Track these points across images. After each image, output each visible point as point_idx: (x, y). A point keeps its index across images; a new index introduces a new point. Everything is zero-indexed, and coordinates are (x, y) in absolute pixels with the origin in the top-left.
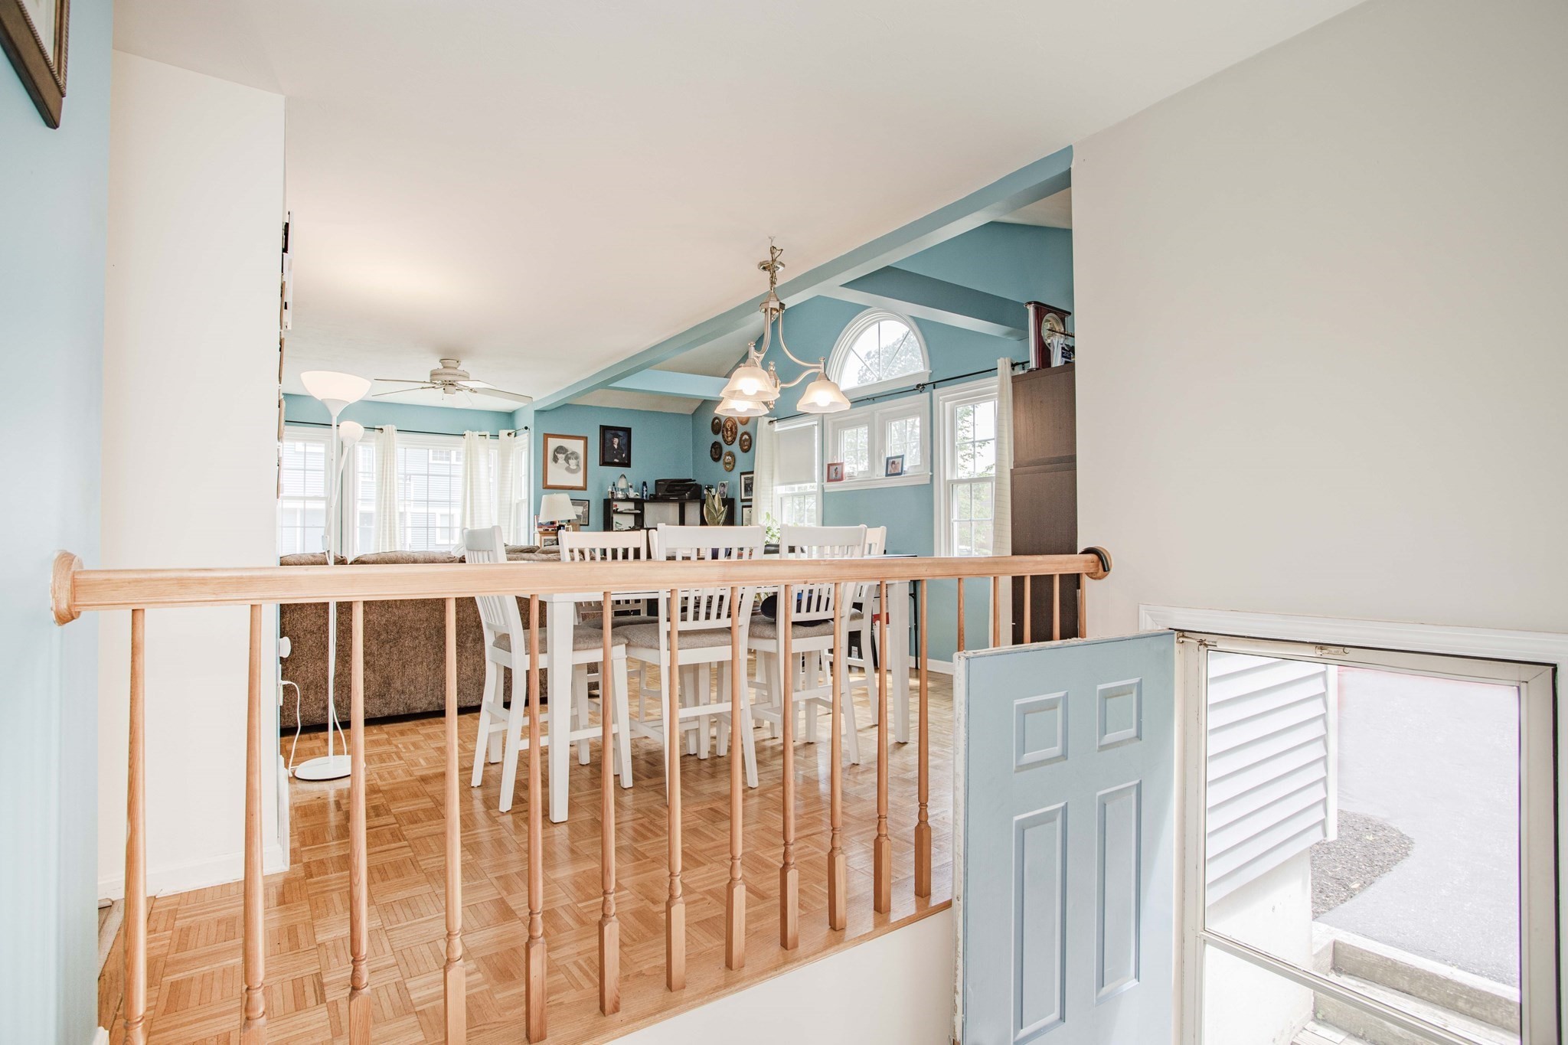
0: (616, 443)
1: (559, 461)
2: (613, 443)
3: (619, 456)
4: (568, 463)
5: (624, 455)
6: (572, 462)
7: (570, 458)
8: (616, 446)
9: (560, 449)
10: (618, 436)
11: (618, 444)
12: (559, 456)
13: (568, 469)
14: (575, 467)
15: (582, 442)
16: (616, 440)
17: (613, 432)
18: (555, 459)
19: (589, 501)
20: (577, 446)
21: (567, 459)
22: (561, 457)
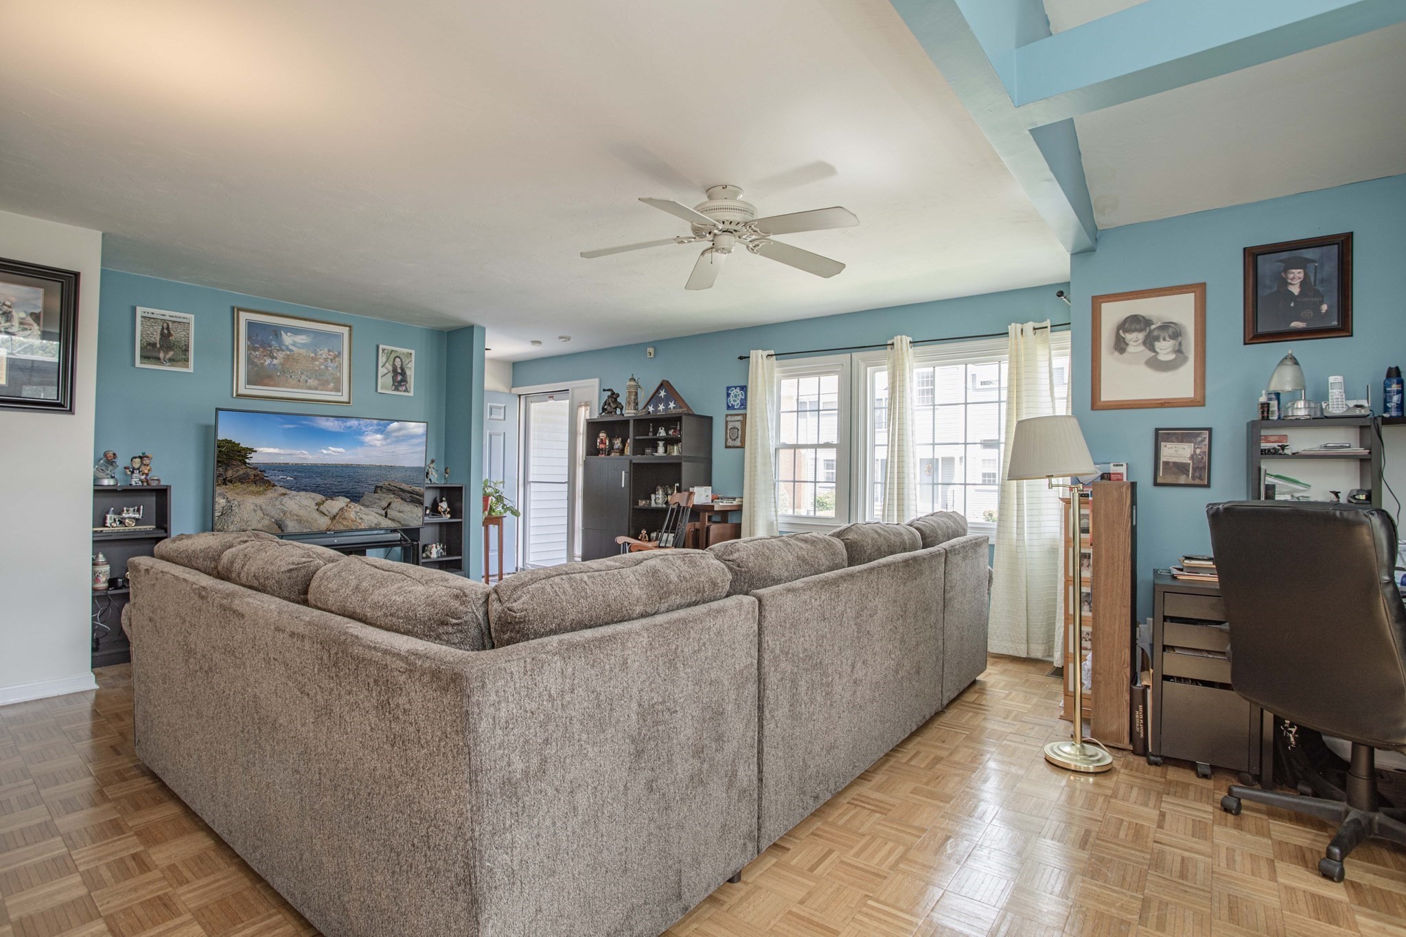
0: (1297, 282)
1: (1130, 349)
2: (1285, 283)
3: (1309, 313)
4: (1152, 349)
5: (1324, 308)
6: (1165, 349)
7: (1157, 339)
8: (1295, 290)
9: (1135, 323)
10: (1302, 264)
11: (1302, 284)
12: (1129, 337)
13: (1156, 364)
14: (1172, 357)
15: (1189, 299)
16: (1296, 275)
17: (1285, 255)
18: (1120, 346)
19: (1210, 430)
20: (1180, 309)
21: (1149, 342)
22: (1134, 339)
